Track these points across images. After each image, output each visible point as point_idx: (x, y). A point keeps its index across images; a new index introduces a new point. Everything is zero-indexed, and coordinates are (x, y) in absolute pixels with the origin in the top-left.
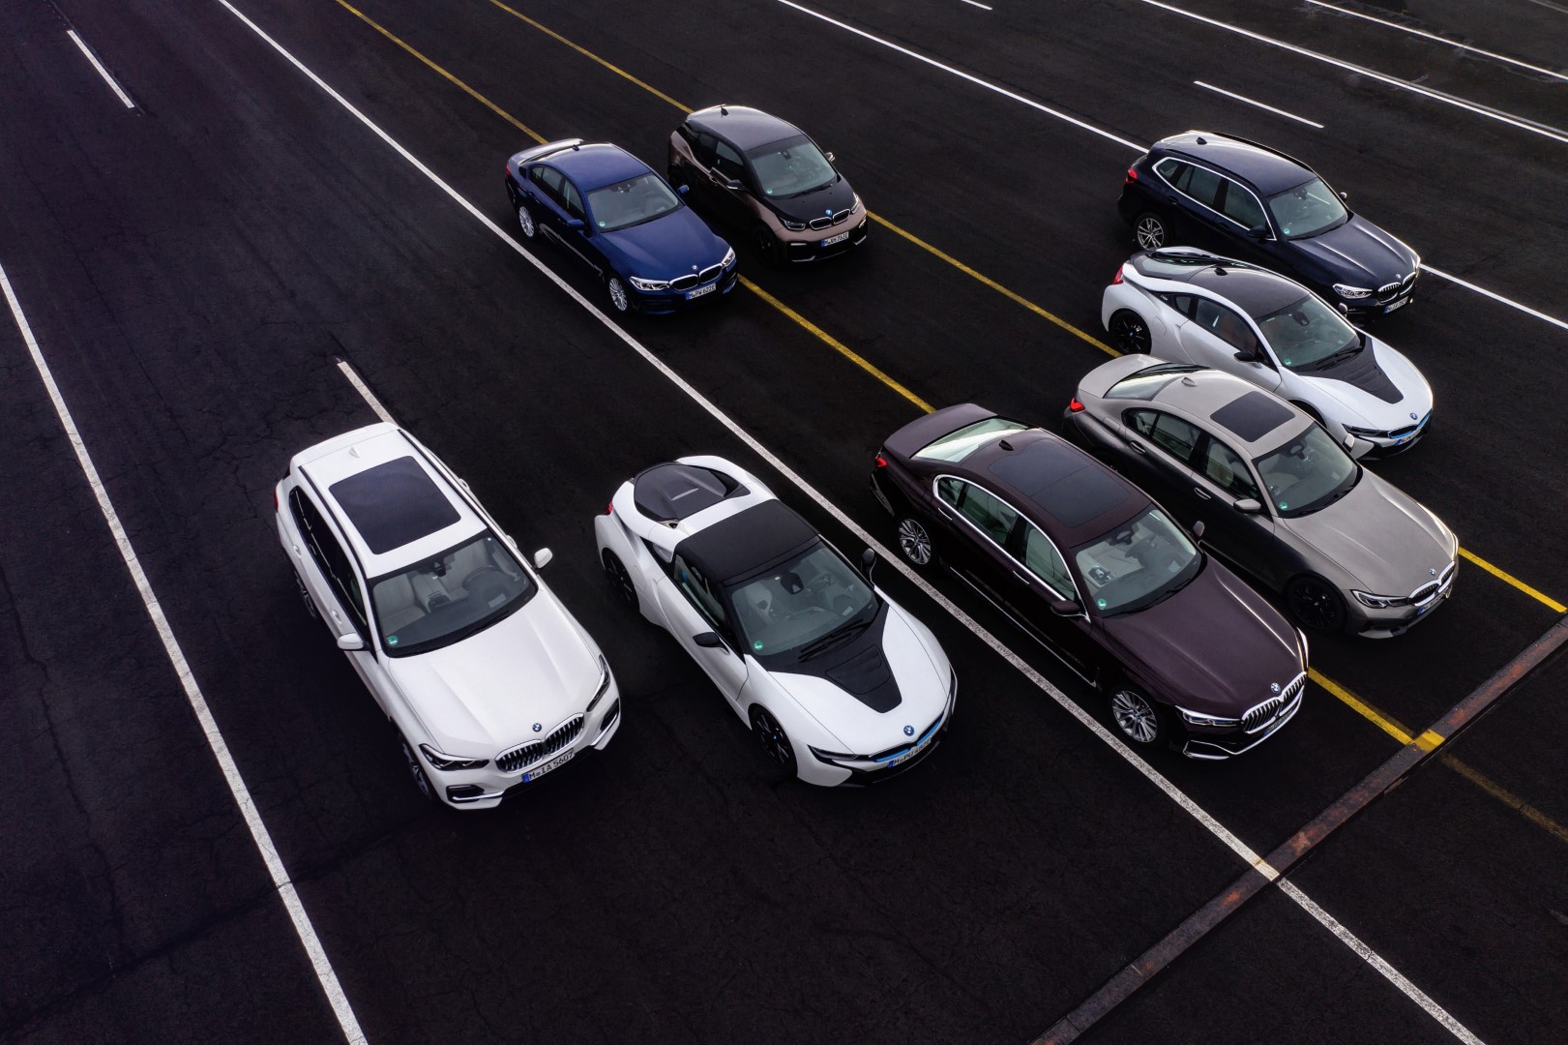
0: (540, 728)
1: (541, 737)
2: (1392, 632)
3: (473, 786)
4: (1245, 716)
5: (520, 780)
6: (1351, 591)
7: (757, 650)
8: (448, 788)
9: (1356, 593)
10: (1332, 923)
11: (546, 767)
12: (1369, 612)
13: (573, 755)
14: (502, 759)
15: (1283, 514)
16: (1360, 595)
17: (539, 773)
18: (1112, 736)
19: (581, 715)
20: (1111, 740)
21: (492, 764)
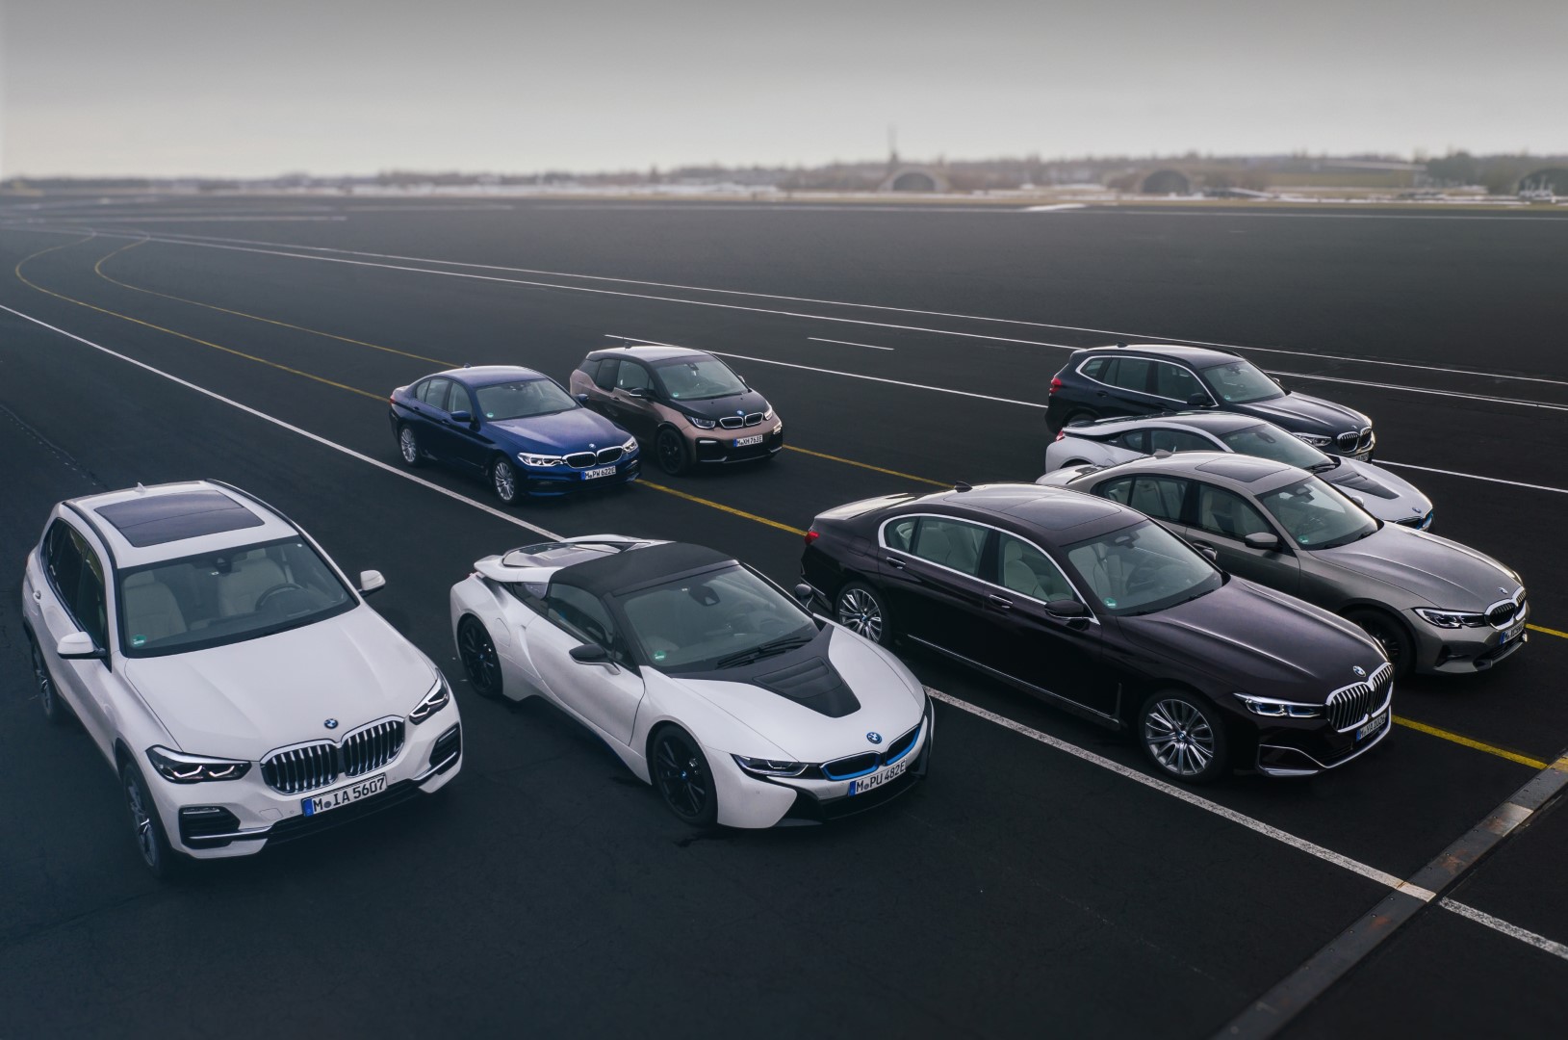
0: (336, 724)
1: (338, 738)
2: (1476, 665)
3: (222, 809)
4: (1330, 700)
5: (298, 811)
6: (1414, 609)
7: (657, 661)
8: (182, 810)
9: (1421, 612)
10: (1538, 940)
11: (340, 794)
12: (1443, 634)
13: (384, 787)
14: (270, 761)
15: (1304, 547)
16: (1426, 613)
17: (328, 804)
18: (1151, 779)
19: (402, 720)
20: (1151, 782)
21: (256, 771)
